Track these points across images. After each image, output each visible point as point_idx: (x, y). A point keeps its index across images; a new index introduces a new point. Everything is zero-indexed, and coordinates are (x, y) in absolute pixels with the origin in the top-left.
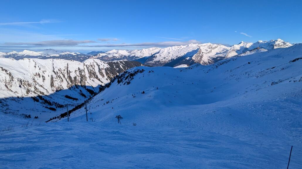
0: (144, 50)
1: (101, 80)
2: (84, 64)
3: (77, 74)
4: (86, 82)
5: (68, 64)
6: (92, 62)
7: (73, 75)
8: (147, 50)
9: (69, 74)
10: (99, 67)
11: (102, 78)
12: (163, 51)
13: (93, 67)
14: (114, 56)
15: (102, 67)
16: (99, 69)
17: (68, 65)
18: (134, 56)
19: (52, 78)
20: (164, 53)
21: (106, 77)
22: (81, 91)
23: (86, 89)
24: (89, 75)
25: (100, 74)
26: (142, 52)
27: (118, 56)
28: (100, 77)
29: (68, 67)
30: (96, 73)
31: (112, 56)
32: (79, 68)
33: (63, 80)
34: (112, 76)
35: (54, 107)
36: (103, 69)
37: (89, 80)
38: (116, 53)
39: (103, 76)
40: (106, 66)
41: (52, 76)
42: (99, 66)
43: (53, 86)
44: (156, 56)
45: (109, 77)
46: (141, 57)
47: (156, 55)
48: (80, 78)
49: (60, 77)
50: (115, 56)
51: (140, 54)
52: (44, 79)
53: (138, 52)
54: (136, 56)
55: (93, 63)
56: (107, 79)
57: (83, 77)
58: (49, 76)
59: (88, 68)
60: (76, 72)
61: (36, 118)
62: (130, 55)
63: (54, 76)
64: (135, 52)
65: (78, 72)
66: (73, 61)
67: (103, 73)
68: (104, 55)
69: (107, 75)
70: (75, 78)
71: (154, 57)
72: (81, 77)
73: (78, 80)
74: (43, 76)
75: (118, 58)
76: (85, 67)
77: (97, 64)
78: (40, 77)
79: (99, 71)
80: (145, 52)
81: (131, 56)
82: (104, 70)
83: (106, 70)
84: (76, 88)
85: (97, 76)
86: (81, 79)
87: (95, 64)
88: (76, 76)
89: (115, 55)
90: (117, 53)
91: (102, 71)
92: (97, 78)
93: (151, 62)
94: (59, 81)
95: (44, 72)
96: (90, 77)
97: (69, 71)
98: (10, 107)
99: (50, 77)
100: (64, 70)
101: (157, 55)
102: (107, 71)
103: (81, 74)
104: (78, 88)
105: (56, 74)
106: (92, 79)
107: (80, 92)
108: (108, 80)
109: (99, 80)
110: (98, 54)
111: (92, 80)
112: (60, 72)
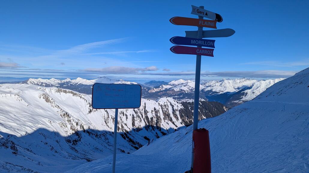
0: (226, 81)
1: (175, 123)
2: (159, 103)
3: (153, 114)
4: (161, 124)
5: (145, 103)
6: (165, 102)
7: (150, 115)
8: (231, 81)
9: (147, 114)
10: (173, 108)
11: (176, 121)
12: (258, 85)
13: (167, 107)
14: (181, 90)
15: (177, 108)
16: (173, 110)
17: (145, 105)
18: (211, 91)
19: (133, 117)
20: (259, 88)
21: (180, 120)
22: (157, 133)
23: (161, 132)
24: (164, 117)
25: (174, 116)
26: (223, 85)
27: (187, 89)
28: (174, 119)
29: (145, 107)
30: (170, 114)
31: (179, 89)
32: (155, 108)
33: (141, 120)
34: (186, 120)
35: (137, 146)
36: (177, 110)
37: (164, 122)
38: (184, 86)
39: (177, 119)
40: (180, 107)
41: (133, 115)
42: (173, 106)
43: (134, 126)
44: (247, 93)
45: (183, 120)
46: (221, 93)
47: (246, 91)
48: (155, 119)
49: (139, 117)
50: (183, 90)
51: (221, 87)
52: (127, 118)
53: (217, 84)
54: (214, 90)
55: (167, 102)
56: (181, 123)
57: (158, 118)
58: (130, 115)
59: (162, 108)
60: (152, 112)
61: (128, 153)
62: (205, 88)
63: (135, 115)
64: (211, 84)
65: (154, 112)
66: (149, 100)
67: (177, 115)
68: (168, 87)
69: (181, 117)
70: (152, 119)
71: (243, 94)
72: (157, 118)
73: (154, 121)
74: (126, 115)
75: (186, 92)
76: (160, 107)
77: (171, 104)
78: (124, 115)
79: (173, 113)
80: (228, 85)
81: (207, 89)
82: (178, 112)
83: (181, 111)
84: (152, 130)
85: (171, 118)
86: (157, 120)
87: (169, 104)
88: (153, 117)
89: (183, 88)
90: (186, 85)
91: (176, 113)
92: (171, 120)
93: (237, 101)
94: (138, 121)
95: (127, 111)
96: (164, 119)
97: (147, 110)
98: (109, 141)
99: (132, 116)
100: (142, 110)
101: (249, 91)
102: (181, 113)
103: (157, 115)
104: (154, 131)
105: (136, 113)
106: (166, 121)
107: (156, 135)
108: (183, 124)
109: (173, 123)
110: (161, 86)
111: (167, 123)
112: (139, 112)
